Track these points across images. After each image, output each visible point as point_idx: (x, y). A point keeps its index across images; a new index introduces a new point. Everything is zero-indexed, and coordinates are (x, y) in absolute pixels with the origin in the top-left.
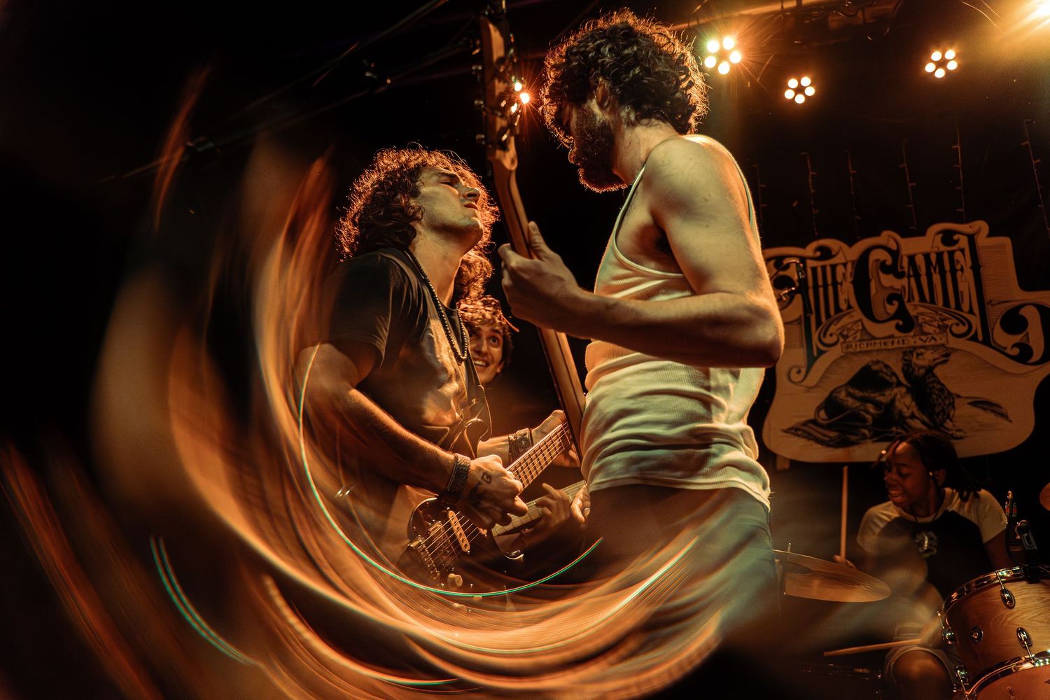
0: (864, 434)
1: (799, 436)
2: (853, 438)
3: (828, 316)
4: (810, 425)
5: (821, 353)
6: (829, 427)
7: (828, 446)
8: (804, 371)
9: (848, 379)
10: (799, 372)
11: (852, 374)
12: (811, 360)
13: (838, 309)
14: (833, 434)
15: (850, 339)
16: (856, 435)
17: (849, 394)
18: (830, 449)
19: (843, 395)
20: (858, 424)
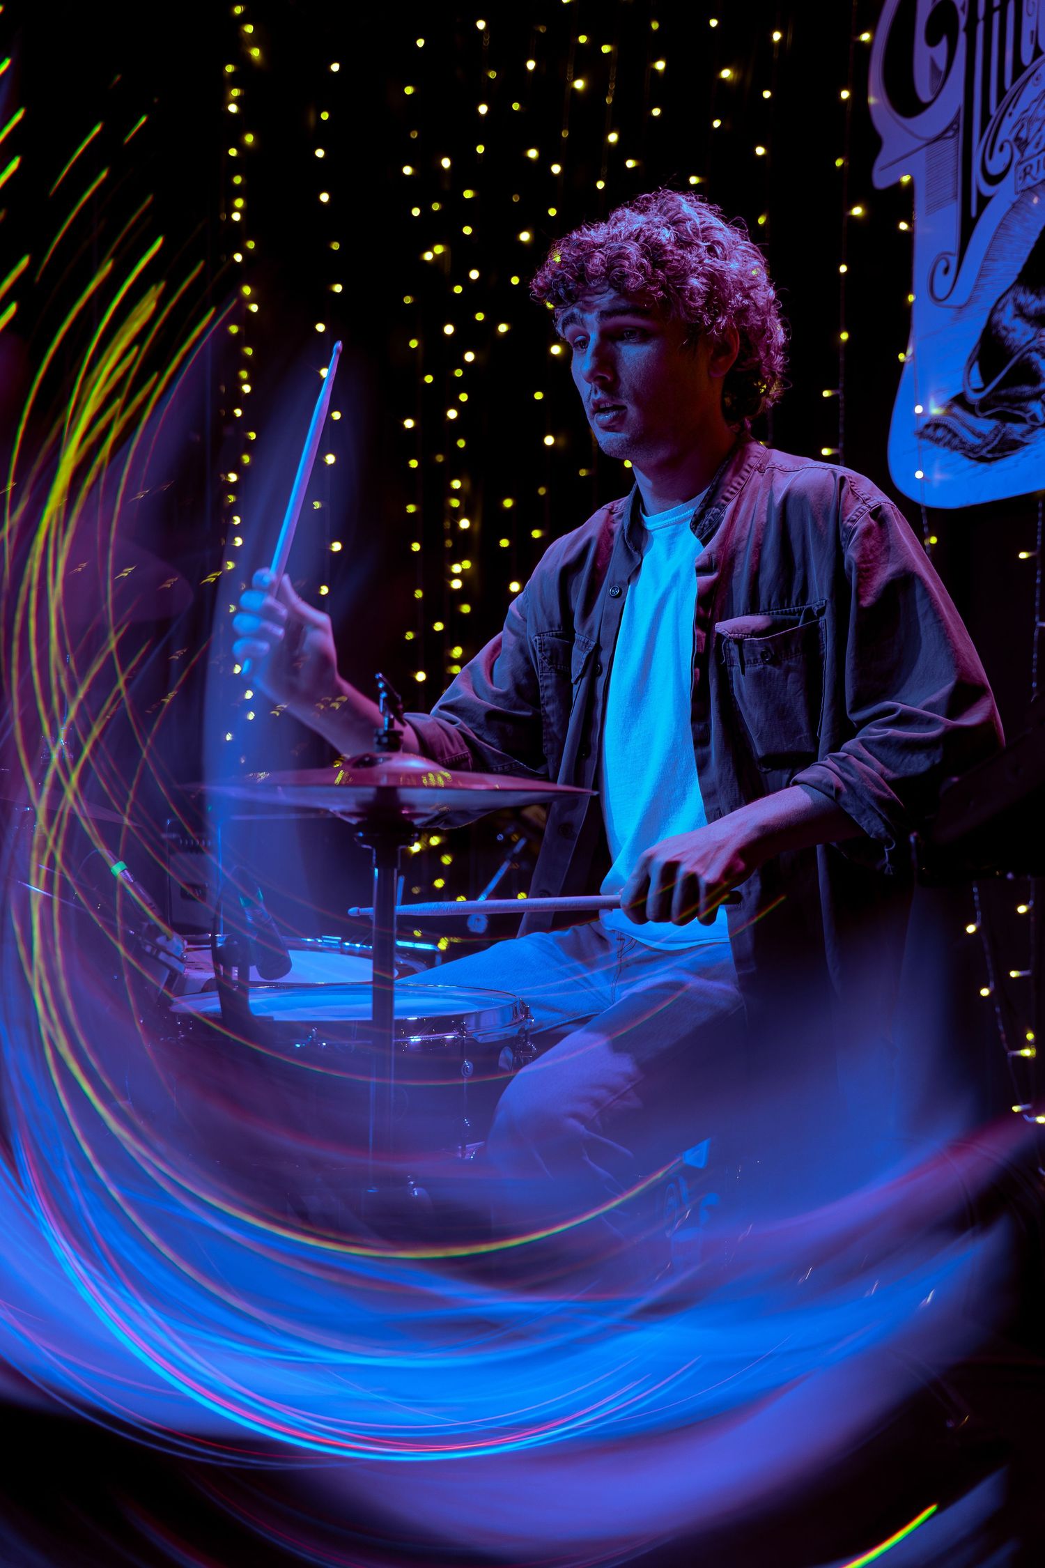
0: (1034, 418)
1: (938, 441)
2: (1016, 430)
3: (1002, 92)
4: (957, 410)
5: (984, 201)
6: (984, 406)
7: (982, 459)
8: (954, 261)
9: (1019, 269)
10: (946, 271)
11: (1025, 254)
12: (968, 226)
13: (1019, 68)
14: (986, 426)
15: (1030, 150)
16: (1021, 420)
17: (1020, 312)
18: (982, 466)
19: (1007, 318)
20: (1027, 390)
